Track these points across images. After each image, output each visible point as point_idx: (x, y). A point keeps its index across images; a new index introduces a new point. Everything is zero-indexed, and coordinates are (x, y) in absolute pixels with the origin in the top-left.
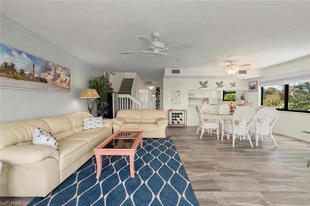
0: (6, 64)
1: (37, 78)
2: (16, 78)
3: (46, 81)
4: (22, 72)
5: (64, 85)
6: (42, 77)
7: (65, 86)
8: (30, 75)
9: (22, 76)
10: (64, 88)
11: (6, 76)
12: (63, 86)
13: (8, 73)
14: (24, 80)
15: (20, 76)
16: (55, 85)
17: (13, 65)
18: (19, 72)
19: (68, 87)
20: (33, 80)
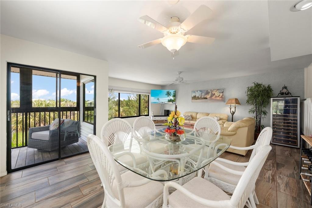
1: (203, 98)
2: (196, 99)
3: (206, 98)
4: (198, 97)
7: (218, 99)
8: (201, 97)
9: (198, 98)
10: (218, 100)
14: (198, 99)
16: (212, 99)
17: (196, 96)
18: (197, 97)
19: (221, 99)
20: (201, 99)
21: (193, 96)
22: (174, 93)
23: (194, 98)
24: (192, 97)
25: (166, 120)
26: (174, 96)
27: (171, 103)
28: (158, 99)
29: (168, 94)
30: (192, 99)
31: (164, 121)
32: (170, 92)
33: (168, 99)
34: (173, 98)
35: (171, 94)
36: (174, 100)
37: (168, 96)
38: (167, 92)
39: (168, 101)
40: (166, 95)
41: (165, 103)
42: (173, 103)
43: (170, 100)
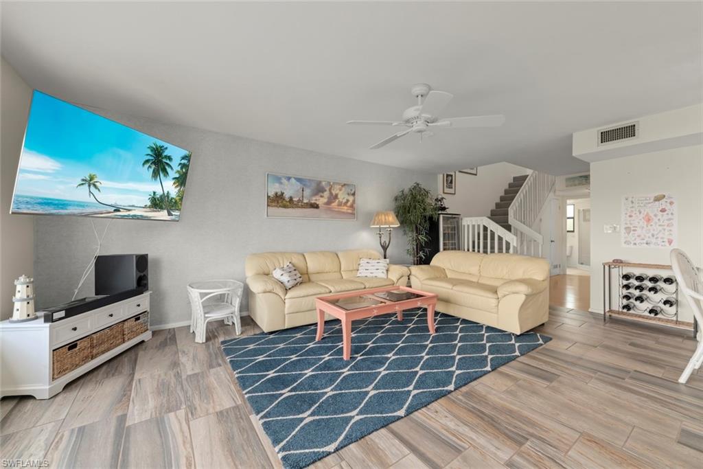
0: (276, 194)
1: (307, 203)
2: (285, 207)
3: (316, 206)
4: (291, 199)
5: (345, 209)
6: (313, 202)
7: (345, 211)
8: (299, 201)
9: (291, 203)
10: (343, 213)
11: (276, 206)
12: (343, 210)
13: (278, 203)
14: (292, 207)
15: (288, 204)
16: (330, 209)
17: (282, 194)
18: (288, 200)
19: (350, 211)
20: (302, 207)
21: (272, 194)
22: (183, 166)
23: (278, 200)
24: (268, 197)
25: (137, 318)
26: (181, 180)
27: (163, 215)
28: (90, 182)
29: (158, 162)
30: (268, 205)
31: (127, 325)
32: (165, 154)
33: (154, 193)
34: (178, 189)
35: (172, 169)
36: (178, 198)
37: (155, 174)
38: (153, 149)
39: (149, 203)
40: (144, 164)
41: (132, 213)
42: (170, 214)
43: (161, 196)
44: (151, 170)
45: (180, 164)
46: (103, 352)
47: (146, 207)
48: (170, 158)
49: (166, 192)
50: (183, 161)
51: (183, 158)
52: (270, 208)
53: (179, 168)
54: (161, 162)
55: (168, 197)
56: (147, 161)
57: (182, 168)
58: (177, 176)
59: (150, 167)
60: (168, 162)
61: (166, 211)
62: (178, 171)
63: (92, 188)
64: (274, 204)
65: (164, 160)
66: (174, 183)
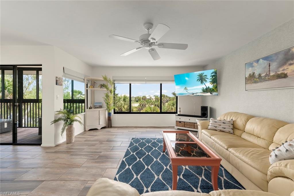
0: (250, 75)
1: (273, 76)
2: (256, 82)
4: (260, 75)
8: (266, 75)
9: (260, 79)
11: (250, 83)
14: (261, 82)
15: (258, 80)
17: (254, 73)
18: (257, 76)
20: (269, 80)
22: (213, 76)
23: (252, 79)
24: (246, 78)
26: (214, 81)
28: (186, 88)
30: (246, 84)
32: (204, 75)
33: (203, 88)
34: (213, 85)
35: (208, 79)
36: (214, 88)
37: (202, 82)
38: (199, 76)
39: (202, 91)
40: (197, 81)
41: (197, 95)
42: (211, 94)
43: (206, 89)
44: (200, 82)
45: (211, 76)
46: (188, 128)
47: (201, 92)
48: (206, 76)
49: (208, 87)
50: (212, 75)
51: (212, 73)
52: (248, 86)
53: (211, 78)
54: (203, 78)
55: (209, 88)
56: (198, 80)
57: (212, 77)
58: (211, 80)
59: (199, 81)
60: (206, 77)
61: (209, 93)
62: (211, 79)
63: (187, 90)
64: (249, 82)
65: (204, 77)
66: (210, 83)
